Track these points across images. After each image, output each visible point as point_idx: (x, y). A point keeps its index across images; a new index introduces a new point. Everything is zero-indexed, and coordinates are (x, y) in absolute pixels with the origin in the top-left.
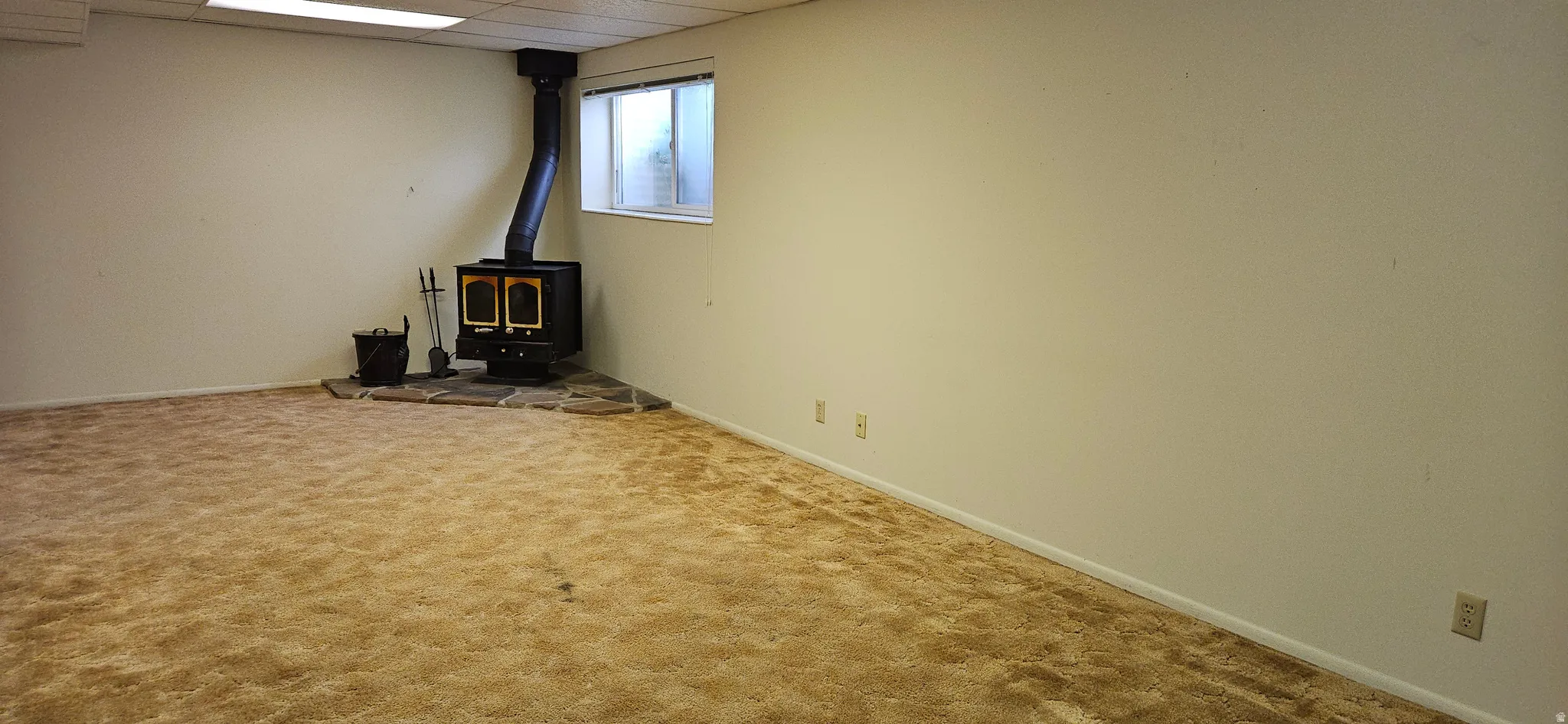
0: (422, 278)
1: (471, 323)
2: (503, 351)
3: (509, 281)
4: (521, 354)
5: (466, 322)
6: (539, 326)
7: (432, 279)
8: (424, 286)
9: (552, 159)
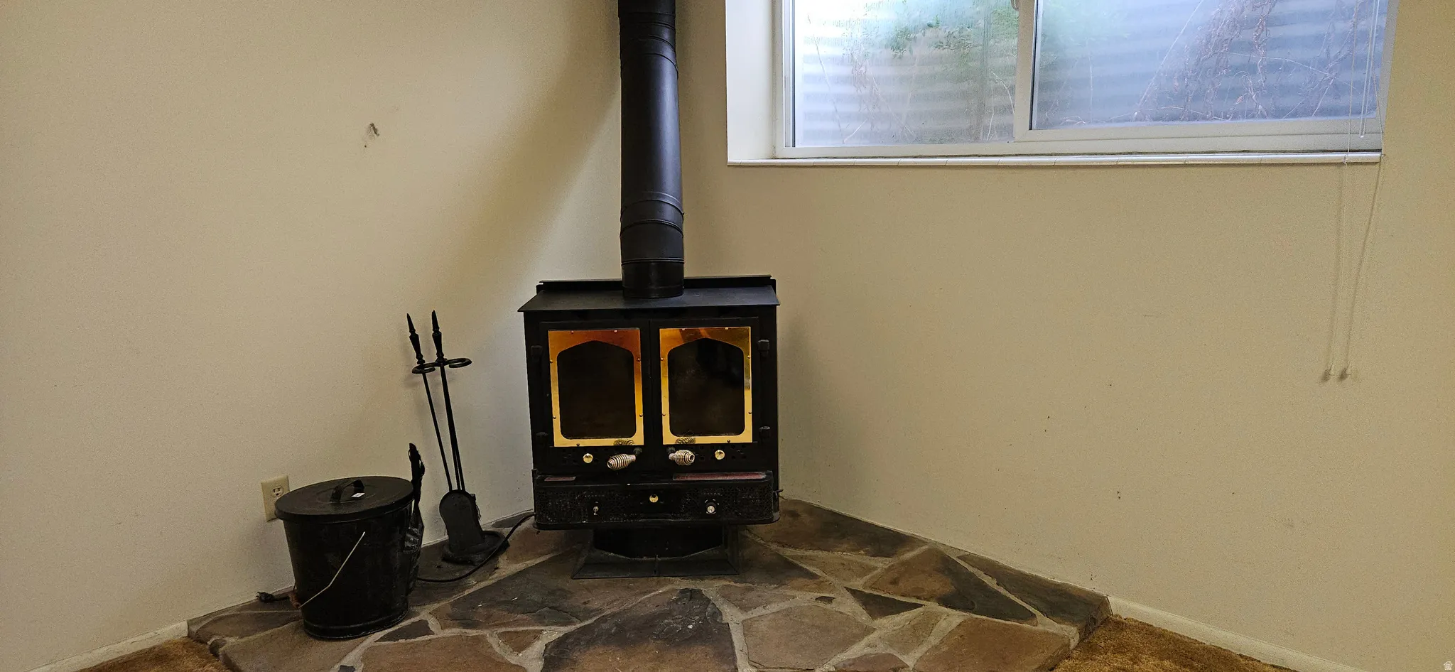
0: (415, 339)
1: (573, 443)
2: (654, 500)
3: (669, 337)
4: (711, 509)
5: (560, 441)
6: (746, 437)
7: (437, 338)
8: (419, 356)
9: (668, 52)
